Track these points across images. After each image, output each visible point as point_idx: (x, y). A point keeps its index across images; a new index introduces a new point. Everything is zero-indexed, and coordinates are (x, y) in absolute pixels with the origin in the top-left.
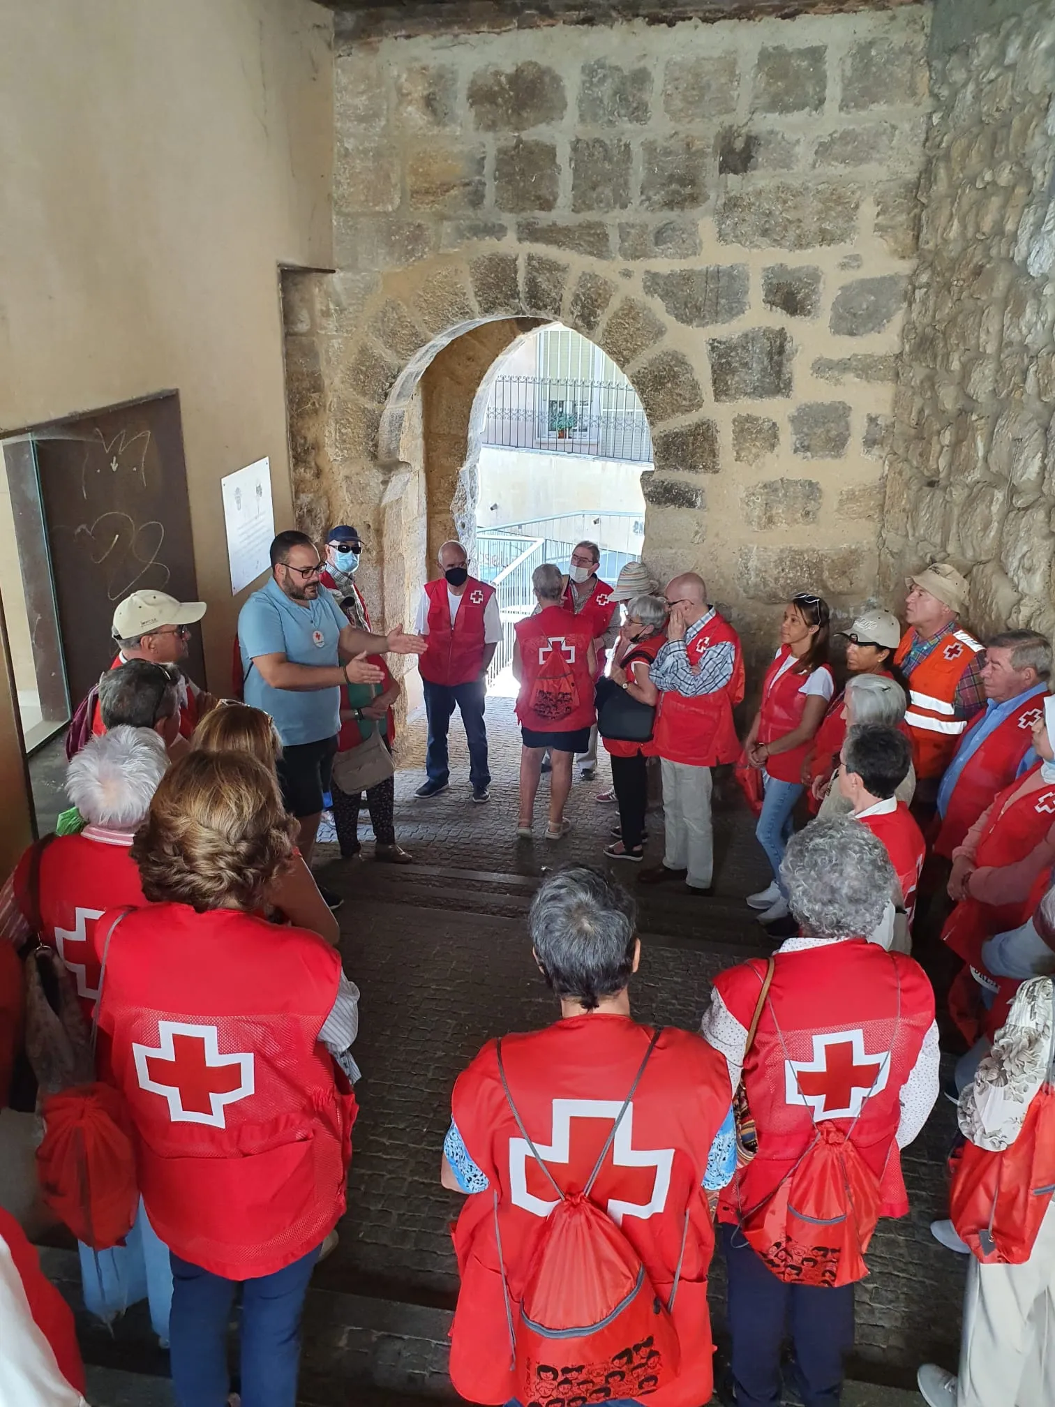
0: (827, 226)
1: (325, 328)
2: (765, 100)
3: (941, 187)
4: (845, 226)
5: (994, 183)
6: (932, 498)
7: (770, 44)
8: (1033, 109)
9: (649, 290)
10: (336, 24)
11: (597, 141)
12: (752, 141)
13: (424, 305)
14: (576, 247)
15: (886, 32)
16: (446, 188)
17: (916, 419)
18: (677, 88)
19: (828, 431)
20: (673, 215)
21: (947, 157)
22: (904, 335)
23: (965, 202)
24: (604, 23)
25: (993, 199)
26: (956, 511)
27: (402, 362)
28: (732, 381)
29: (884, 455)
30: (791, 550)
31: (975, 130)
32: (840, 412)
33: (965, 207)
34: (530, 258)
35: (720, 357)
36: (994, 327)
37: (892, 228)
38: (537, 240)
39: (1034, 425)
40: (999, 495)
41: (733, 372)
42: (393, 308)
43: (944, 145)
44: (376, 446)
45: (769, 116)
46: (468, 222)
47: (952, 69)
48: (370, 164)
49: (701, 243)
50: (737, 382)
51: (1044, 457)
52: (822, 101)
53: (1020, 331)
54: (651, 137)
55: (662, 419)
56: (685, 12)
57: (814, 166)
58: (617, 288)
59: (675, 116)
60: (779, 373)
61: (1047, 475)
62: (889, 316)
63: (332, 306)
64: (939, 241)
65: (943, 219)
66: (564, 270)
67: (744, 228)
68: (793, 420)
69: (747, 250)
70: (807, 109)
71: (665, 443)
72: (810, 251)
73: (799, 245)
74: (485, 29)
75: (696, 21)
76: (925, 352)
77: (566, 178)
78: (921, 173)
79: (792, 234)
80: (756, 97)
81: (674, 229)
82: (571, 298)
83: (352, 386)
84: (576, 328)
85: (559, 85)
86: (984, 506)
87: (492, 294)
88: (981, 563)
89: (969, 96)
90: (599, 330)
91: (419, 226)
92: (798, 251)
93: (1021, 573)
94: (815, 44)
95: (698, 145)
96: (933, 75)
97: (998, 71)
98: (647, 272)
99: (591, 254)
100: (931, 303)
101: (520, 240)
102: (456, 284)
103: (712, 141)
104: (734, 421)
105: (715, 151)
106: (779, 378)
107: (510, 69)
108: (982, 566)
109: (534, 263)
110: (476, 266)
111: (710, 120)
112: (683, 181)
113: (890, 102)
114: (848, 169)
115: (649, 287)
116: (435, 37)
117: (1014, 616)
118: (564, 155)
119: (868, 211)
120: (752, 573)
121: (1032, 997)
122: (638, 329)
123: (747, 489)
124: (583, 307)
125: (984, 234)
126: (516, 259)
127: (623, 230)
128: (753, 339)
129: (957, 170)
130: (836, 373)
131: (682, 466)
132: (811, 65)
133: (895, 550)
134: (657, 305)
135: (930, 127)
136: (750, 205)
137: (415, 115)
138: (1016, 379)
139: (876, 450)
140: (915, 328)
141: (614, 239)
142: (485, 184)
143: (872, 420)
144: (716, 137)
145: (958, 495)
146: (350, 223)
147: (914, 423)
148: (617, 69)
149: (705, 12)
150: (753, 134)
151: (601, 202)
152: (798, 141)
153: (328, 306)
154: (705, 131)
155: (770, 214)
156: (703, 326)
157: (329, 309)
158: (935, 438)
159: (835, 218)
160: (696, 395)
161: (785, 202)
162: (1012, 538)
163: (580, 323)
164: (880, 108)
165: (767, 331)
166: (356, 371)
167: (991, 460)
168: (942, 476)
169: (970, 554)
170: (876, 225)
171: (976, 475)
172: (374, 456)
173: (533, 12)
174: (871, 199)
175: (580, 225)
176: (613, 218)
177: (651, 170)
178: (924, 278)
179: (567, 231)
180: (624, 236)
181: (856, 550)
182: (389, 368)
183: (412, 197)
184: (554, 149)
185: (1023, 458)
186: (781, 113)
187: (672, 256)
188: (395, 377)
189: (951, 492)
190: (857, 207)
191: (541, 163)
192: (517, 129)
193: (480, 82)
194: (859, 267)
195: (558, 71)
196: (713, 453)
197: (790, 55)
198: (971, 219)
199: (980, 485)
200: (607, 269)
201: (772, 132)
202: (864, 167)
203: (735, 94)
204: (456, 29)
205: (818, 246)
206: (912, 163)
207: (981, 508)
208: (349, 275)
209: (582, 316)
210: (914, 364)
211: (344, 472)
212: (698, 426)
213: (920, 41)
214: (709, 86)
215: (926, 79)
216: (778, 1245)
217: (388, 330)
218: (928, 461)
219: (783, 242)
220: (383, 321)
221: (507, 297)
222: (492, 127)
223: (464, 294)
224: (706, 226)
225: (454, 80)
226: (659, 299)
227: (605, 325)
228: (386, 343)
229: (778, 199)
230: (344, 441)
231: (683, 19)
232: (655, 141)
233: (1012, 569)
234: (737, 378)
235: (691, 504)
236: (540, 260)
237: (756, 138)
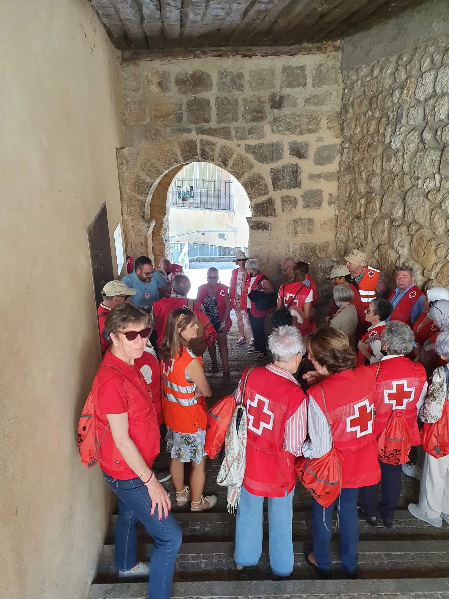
0: (310, 127)
1: (122, 169)
2: (286, 83)
3: (350, 115)
4: (317, 127)
5: (373, 116)
6: (359, 222)
7: (287, 65)
8: (386, 93)
9: (247, 151)
10: (122, 56)
11: (225, 98)
12: (282, 98)
13: (161, 159)
14: (218, 136)
15: (326, 61)
16: (168, 115)
17: (348, 195)
18: (254, 80)
19: (315, 200)
20: (255, 124)
21: (352, 104)
22: (340, 164)
23: (362, 121)
24: (226, 57)
25: (373, 121)
26: (370, 227)
27: (153, 181)
28: (280, 183)
29: (335, 207)
30: (305, 244)
31: (362, 97)
32: (319, 193)
33: (362, 123)
34: (202, 140)
35: (275, 175)
36: (379, 165)
37: (334, 127)
38: (204, 134)
39: (398, 198)
40: (387, 222)
41: (280, 180)
42: (149, 161)
43: (350, 100)
44: (144, 213)
45: (288, 89)
46: (177, 128)
47: (351, 75)
48: (137, 107)
49: (265, 133)
50: (281, 184)
51: (404, 209)
52: (306, 84)
53: (390, 167)
54: (245, 96)
55: (254, 198)
56: (255, 53)
57: (304, 106)
58: (235, 151)
59: (253, 89)
60: (296, 180)
61: (406, 215)
62: (334, 158)
63: (124, 161)
64: (352, 133)
65: (353, 126)
66: (215, 145)
67: (281, 128)
68: (302, 196)
69: (282, 136)
70: (301, 87)
71: (256, 207)
72: (305, 136)
73: (301, 134)
74: (181, 58)
75: (259, 56)
76: (350, 171)
77: (214, 111)
78: (342, 109)
79: (298, 130)
80: (283, 83)
81: (255, 129)
82: (218, 155)
83: (133, 191)
84: (220, 166)
85: (210, 78)
86: (381, 225)
87: (188, 154)
88: (382, 245)
89: (359, 85)
90: (229, 167)
91: (158, 130)
92: (301, 136)
93: (399, 248)
94: (302, 65)
95: (263, 99)
96: (343, 76)
97: (370, 78)
98: (246, 145)
99: (225, 138)
100: (351, 154)
101: (197, 134)
102: (173, 151)
103: (267, 98)
104: (281, 198)
105: (269, 101)
106: (296, 181)
107: (191, 73)
108: (383, 246)
109: (203, 142)
110: (180, 144)
111: (266, 90)
112: (258, 112)
113: (329, 85)
114: (316, 108)
115: (247, 150)
116: (161, 61)
117: (398, 262)
118: (213, 102)
119: (324, 122)
120: (291, 253)
121: (438, 373)
122: (244, 166)
123: (287, 222)
124: (223, 158)
125: (370, 133)
126: (196, 141)
127: (236, 129)
128: (286, 168)
129: (357, 109)
130: (317, 179)
131: (262, 215)
132: (301, 72)
133: (344, 241)
134: (250, 157)
135: (344, 94)
136: (283, 120)
137: (154, 88)
138: (390, 182)
139: (333, 206)
140: (345, 163)
141: (233, 133)
142: (183, 114)
143: (331, 195)
144: (269, 97)
145: (370, 221)
146: (130, 129)
147: (348, 196)
148: (232, 72)
149: (262, 53)
150: (282, 95)
151: (228, 119)
152: (298, 98)
153: (122, 161)
154: (265, 94)
155: (290, 123)
156: (268, 164)
157: (123, 162)
158: (358, 202)
159: (313, 124)
160: (266, 189)
161: (295, 119)
162: (394, 236)
163: (221, 164)
164: (326, 87)
165: (291, 165)
166: (135, 185)
167: (383, 209)
168: (362, 215)
169: (377, 241)
170: (327, 126)
171: (377, 215)
172: (143, 217)
173: (199, 52)
174: (325, 118)
175: (220, 128)
176: (233, 125)
177: (245, 108)
178: (347, 145)
179: (215, 130)
180: (237, 132)
181: (328, 242)
182: (148, 183)
183: (154, 119)
184: (209, 101)
185: (396, 209)
186: (291, 88)
187: (255, 139)
188: (151, 187)
189: (367, 220)
190: (320, 120)
191: (204, 106)
192: (195, 94)
193: (180, 77)
194: (322, 141)
195: (209, 73)
196: (274, 210)
197: (294, 68)
198: (365, 126)
199: (379, 218)
200: (231, 144)
201: (289, 95)
202: (322, 107)
203: (275, 82)
204: (170, 58)
205: (308, 134)
206: (338, 105)
207: (380, 227)
208: (131, 148)
209: (222, 162)
210: (346, 175)
211: (131, 224)
212: (268, 200)
213: (338, 64)
214: (265, 79)
215: (341, 77)
216: (382, 450)
217: (147, 169)
218: (356, 209)
219: (295, 133)
220: (145, 166)
221: (193, 155)
222: (185, 93)
223: (177, 155)
224: (267, 128)
225: (170, 76)
226: (251, 154)
227: (231, 165)
228: (146, 174)
229: (292, 118)
230: (131, 212)
231: (255, 56)
232: (247, 98)
233: (396, 247)
234: (281, 182)
235: (267, 229)
236: (205, 141)
237: (283, 97)
